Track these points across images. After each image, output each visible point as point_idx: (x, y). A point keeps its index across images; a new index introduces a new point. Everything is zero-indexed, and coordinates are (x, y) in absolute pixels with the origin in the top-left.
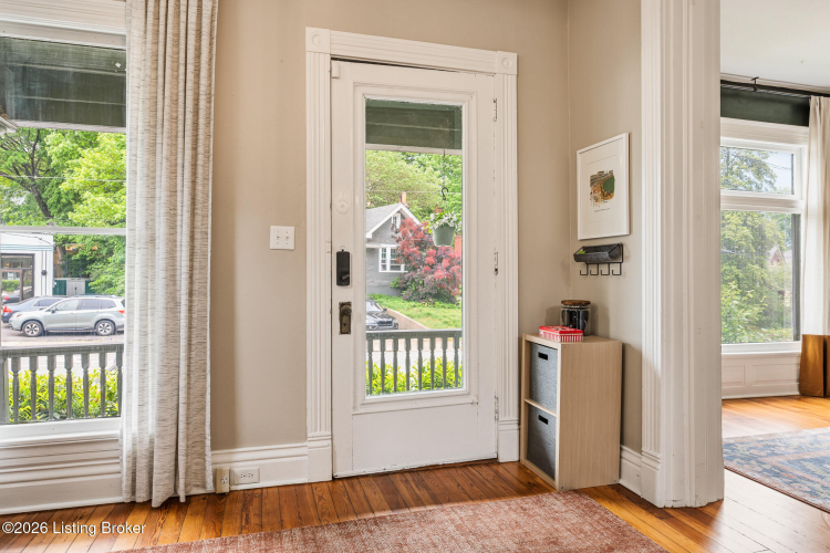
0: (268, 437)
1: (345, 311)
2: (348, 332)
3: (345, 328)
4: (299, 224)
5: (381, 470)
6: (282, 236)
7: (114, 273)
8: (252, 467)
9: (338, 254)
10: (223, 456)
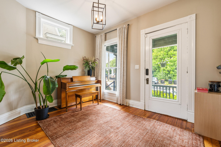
0: (134, 100)
1: (147, 80)
2: (148, 84)
3: (148, 83)
4: (139, 65)
5: (154, 112)
6: (137, 67)
7: (157, 73)
8: (132, 103)
9: (146, 69)
10: (127, 100)
